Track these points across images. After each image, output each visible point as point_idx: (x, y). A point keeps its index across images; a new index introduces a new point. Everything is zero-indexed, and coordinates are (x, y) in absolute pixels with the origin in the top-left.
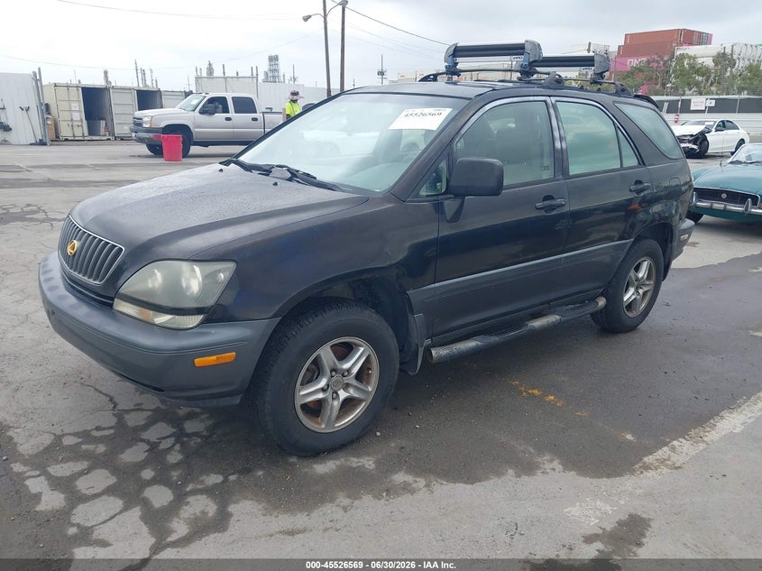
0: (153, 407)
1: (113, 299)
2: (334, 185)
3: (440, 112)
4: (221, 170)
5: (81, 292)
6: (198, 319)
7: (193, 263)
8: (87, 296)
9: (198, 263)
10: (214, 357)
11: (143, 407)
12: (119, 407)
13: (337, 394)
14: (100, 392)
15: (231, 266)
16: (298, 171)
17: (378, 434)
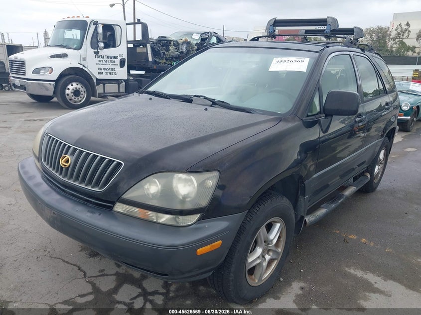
0: (114, 272)
1: (114, 203)
2: (251, 110)
3: (302, 60)
4: (151, 99)
5: (73, 195)
6: (196, 217)
7: (190, 174)
8: (81, 198)
9: (193, 174)
10: (209, 246)
11: (105, 272)
12: (88, 275)
13: (265, 258)
14: (67, 262)
15: (216, 174)
16: (214, 100)
17: (281, 279)
